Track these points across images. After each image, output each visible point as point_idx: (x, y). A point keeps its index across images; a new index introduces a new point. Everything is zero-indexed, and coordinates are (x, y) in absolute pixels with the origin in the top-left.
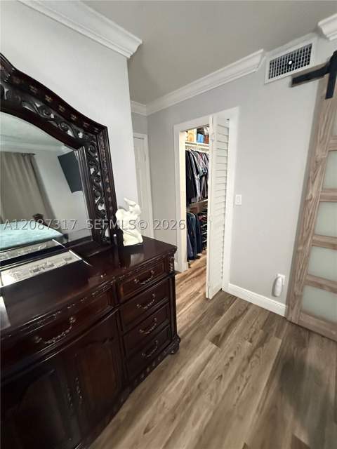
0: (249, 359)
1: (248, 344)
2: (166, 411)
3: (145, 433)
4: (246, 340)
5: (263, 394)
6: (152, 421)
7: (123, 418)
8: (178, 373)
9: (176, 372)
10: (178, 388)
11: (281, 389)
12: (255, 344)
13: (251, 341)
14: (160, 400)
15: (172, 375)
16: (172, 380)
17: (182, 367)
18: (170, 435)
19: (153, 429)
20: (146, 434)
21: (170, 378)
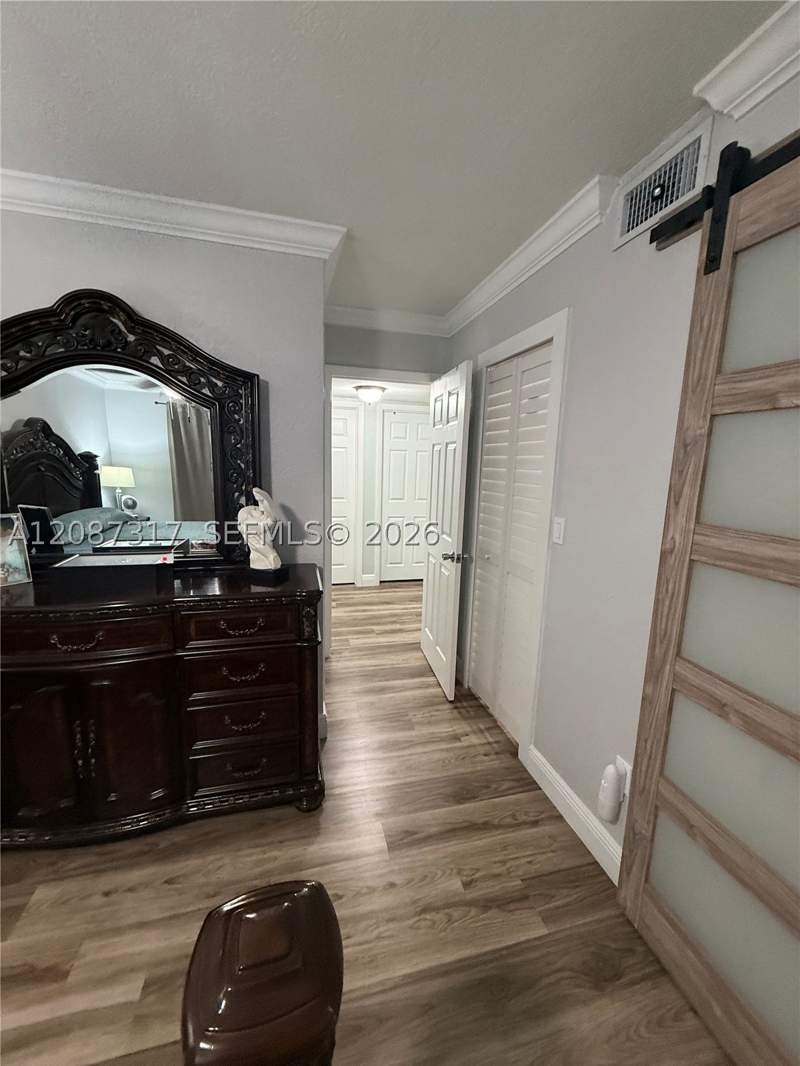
0: (424, 910)
1: (456, 884)
2: (213, 878)
3: (166, 882)
4: (459, 873)
5: (381, 983)
6: (185, 876)
7: (162, 845)
8: (281, 842)
9: (279, 838)
10: (258, 863)
11: (427, 1008)
12: (471, 895)
13: (466, 885)
14: (222, 858)
15: (270, 840)
16: (263, 846)
17: (296, 839)
18: (189, 910)
19: (179, 886)
20: (166, 885)
21: (264, 841)
